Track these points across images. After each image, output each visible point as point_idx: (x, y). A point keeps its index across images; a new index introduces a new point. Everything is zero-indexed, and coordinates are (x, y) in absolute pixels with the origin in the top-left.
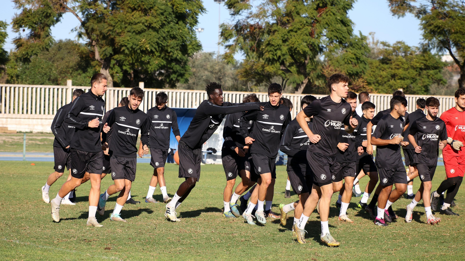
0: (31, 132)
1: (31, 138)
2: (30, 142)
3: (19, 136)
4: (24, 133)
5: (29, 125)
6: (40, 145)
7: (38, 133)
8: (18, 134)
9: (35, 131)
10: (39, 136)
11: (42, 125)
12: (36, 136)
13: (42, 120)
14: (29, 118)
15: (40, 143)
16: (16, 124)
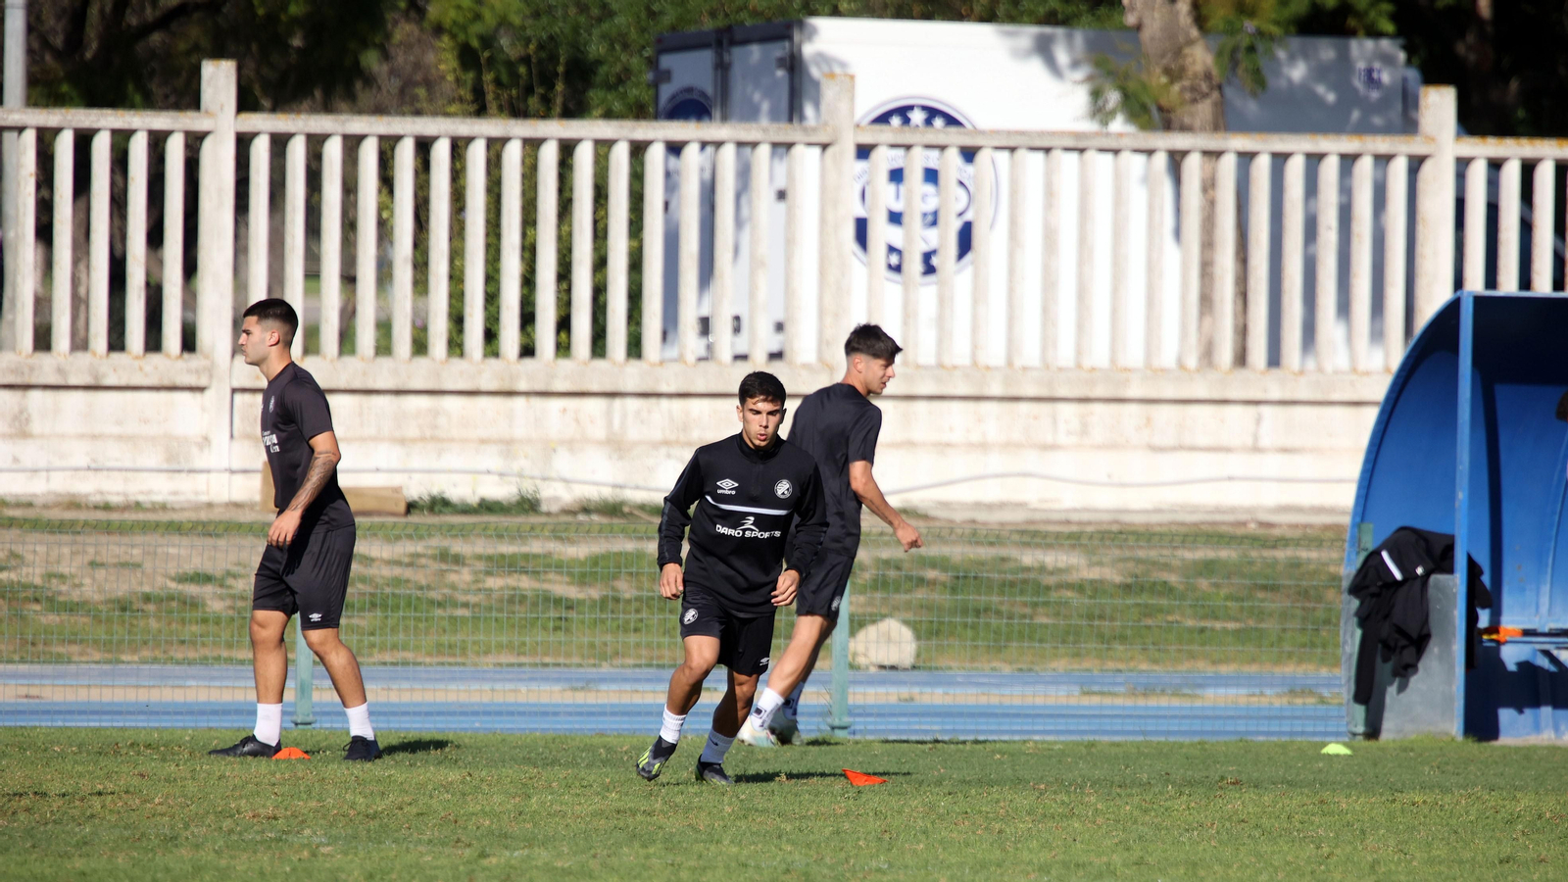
0: (528, 505)
1: (507, 549)
2: (494, 583)
3: (416, 534)
4: (466, 510)
5: (507, 445)
6: (570, 605)
7: (586, 510)
8: (414, 519)
9: (557, 494)
10: (587, 533)
11: (617, 445)
12: (558, 534)
13: (618, 402)
14: (510, 393)
15: (573, 592)
16: (402, 441)
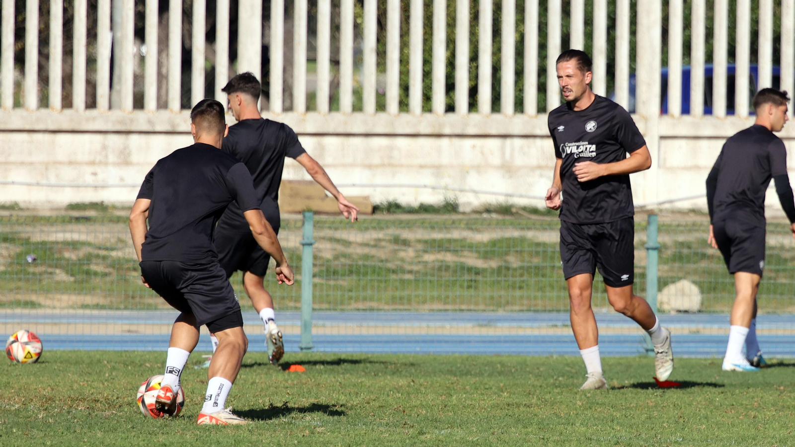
0: (451, 207)
1: (437, 235)
2: (429, 258)
3: (379, 226)
4: (411, 211)
5: (437, 169)
6: (478, 272)
7: (488, 210)
8: (378, 216)
9: (469, 200)
10: (489, 225)
11: (508, 169)
12: (470, 226)
13: (508, 141)
14: (439, 136)
15: (480, 264)
16: (370, 167)
